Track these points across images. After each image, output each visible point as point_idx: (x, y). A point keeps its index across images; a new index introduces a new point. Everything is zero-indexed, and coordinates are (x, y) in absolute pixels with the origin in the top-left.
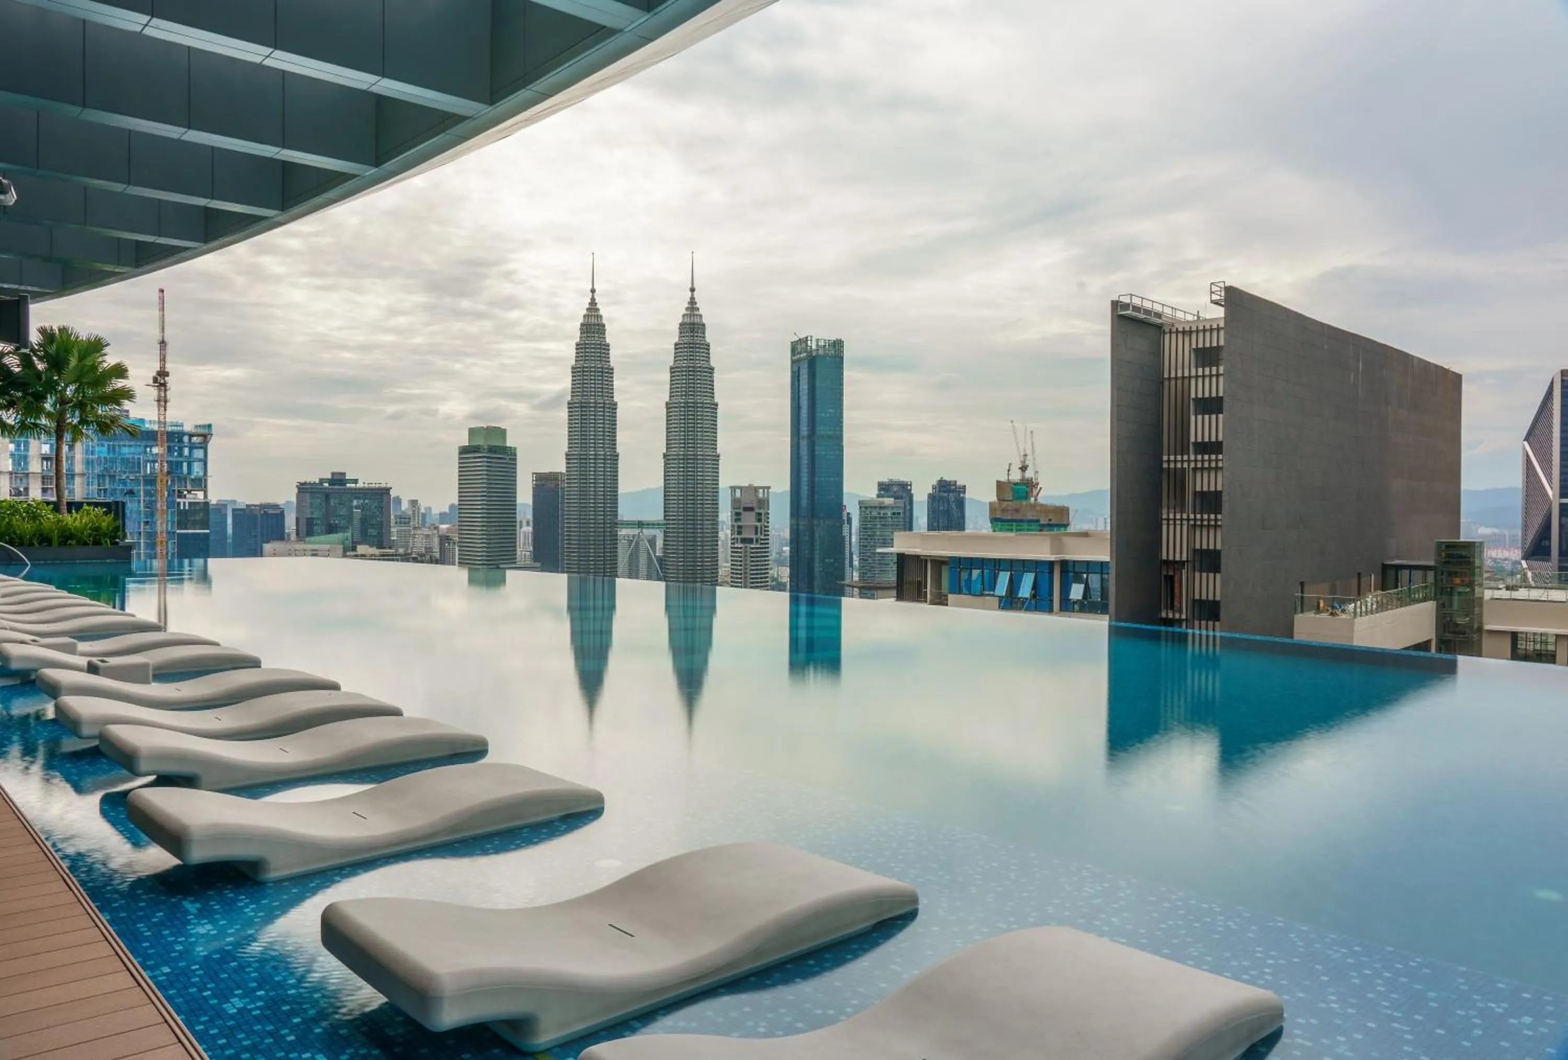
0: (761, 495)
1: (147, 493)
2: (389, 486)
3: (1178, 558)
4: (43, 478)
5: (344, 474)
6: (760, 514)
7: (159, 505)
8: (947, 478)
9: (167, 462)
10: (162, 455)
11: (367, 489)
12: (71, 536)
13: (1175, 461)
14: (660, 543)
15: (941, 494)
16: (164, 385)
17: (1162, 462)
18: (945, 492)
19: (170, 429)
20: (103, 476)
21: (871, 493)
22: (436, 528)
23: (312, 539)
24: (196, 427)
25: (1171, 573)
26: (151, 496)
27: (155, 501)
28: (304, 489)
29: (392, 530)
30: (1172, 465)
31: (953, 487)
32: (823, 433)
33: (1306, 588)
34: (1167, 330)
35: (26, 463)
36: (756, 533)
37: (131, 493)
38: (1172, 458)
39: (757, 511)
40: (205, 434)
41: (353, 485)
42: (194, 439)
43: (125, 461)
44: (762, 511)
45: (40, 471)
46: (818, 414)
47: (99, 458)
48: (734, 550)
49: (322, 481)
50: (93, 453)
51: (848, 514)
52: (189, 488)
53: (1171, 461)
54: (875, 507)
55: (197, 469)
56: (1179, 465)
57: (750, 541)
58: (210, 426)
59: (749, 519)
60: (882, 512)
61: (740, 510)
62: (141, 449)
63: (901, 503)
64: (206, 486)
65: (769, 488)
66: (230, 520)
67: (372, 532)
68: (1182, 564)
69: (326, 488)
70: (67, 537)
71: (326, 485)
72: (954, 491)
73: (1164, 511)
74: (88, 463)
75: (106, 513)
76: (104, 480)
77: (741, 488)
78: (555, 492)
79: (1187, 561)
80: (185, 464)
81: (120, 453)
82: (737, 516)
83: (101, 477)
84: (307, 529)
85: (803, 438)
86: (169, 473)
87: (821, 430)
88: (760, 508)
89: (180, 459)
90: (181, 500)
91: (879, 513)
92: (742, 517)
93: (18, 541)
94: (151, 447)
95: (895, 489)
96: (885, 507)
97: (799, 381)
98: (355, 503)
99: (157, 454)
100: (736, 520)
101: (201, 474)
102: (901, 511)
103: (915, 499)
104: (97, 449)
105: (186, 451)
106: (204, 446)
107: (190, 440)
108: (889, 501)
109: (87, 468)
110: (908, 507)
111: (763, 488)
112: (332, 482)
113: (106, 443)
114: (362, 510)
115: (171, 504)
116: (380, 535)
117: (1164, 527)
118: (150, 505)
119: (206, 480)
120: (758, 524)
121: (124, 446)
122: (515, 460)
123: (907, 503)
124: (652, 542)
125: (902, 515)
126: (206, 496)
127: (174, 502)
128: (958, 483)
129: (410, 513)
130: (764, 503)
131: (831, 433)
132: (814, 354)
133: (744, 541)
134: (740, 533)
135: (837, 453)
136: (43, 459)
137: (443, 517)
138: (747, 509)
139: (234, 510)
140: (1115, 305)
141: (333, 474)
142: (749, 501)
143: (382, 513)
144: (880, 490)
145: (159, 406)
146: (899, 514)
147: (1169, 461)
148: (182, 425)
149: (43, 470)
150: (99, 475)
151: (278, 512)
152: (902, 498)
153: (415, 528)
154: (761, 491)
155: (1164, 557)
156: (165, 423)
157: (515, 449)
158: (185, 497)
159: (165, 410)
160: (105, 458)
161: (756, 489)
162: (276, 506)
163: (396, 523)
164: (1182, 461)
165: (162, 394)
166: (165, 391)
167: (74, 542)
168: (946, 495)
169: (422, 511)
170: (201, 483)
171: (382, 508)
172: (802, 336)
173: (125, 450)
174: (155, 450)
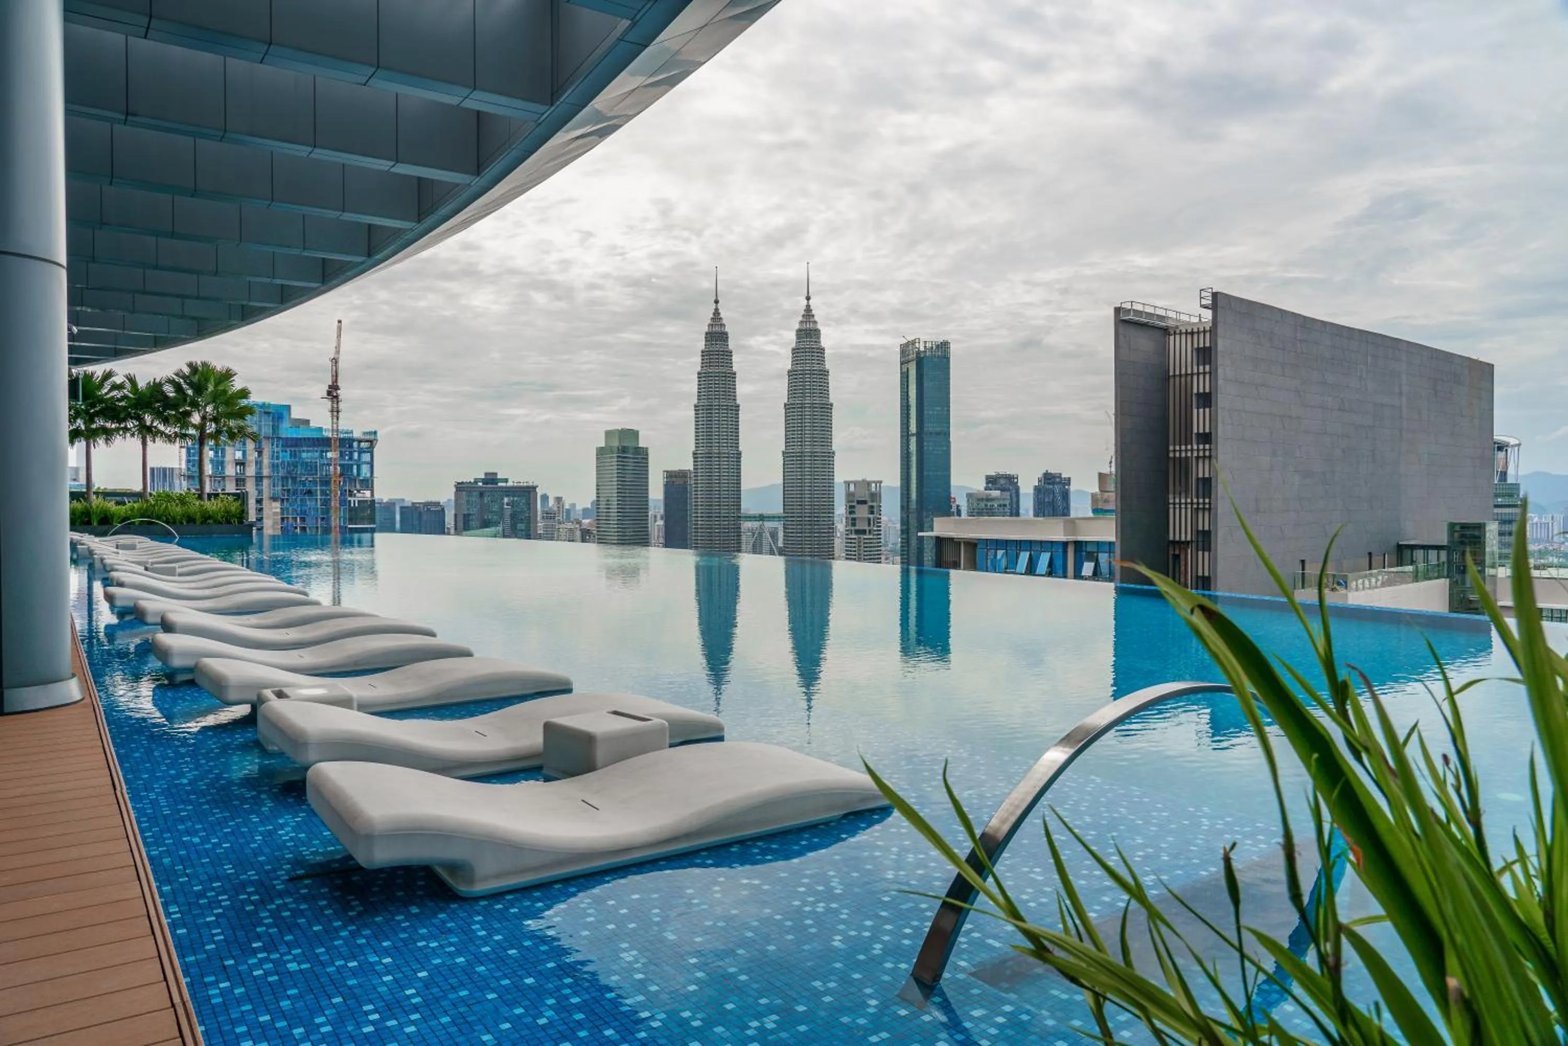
0: (873, 489)
1: (323, 493)
2: (535, 484)
3: (1183, 539)
4: (237, 480)
5: (496, 474)
6: (872, 507)
7: (333, 504)
8: (1052, 471)
9: (340, 465)
10: (335, 459)
11: (515, 487)
12: (210, 517)
13: (1180, 451)
14: (781, 535)
15: (1047, 486)
16: (337, 397)
17: (1168, 452)
18: (1049, 484)
19: (342, 436)
20: (287, 478)
21: (979, 486)
22: (579, 523)
23: (468, 533)
24: (365, 433)
25: (1177, 552)
26: (327, 495)
27: (330, 500)
28: (460, 488)
29: (539, 524)
30: (1177, 455)
31: (1058, 480)
32: (931, 429)
33: (1307, 566)
34: (1172, 332)
35: (223, 468)
36: (869, 524)
37: (309, 492)
38: (1177, 448)
39: (870, 504)
40: (371, 441)
41: (504, 484)
42: (363, 444)
43: (305, 464)
44: (874, 504)
45: (234, 474)
46: (926, 412)
47: (283, 462)
48: (849, 541)
49: (476, 481)
50: (278, 458)
51: (958, 506)
52: (358, 487)
53: (1176, 450)
54: (982, 500)
55: (365, 470)
56: (1183, 455)
57: (864, 532)
58: (375, 433)
59: (862, 512)
60: (989, 504)
61: (854, 503)
62: (317, 454)
63: (1007, 494)
64: (372, 486)
65: (881, 482)
66: (398, 517)
67: (521, 526)
68: (1187, 543)
69: (480, 487)
70: (207, 517)
71: (480, 484)
72: (1060, 483)
73: (1171, 496)
74: (274, 467)
75: (235, 500)
76: (287, 482)
77: (855, 483)
78: (684, 489)
79: (1192, 541)
80: (355, 467)
81: (300, 458)
82: (851, 509)
83: (284, 479)
84: (465, 525)
85: (913, 435)
86: (341, 475)
87: (929, 427)
88: (872, 501)
89: (350, 462)
90: (352, 499)
91: (986, 505)
92: (856, 510)
93: (171, 521)
94: (327, 451)
95: (1002, 481)
96: (992, 500)
97: (908, 382)
98: (506, 500)
99: (331, 459)
100: (851, 513)
101: (369, 475)
102: (1007, 503)
103: (1022, 491)
104: (281, 454)
105: (356, 455)
106: (370, 450)
107: (359, 445)
108: (996, 493)
109: (273, 471)
110: (1015, 500)
111: (876, 483)
112: (485, 481)
113: (288, 450)
114: (512, 506)
115: (343, 502)
116: (528, 529)
117: (1171, 511)
118: (326, 503)
119: (372, 481)
120: (871, 516)
121: (304, 451)
122: (647, 459)
123: (1014, 496)
124: (774, 535)
125: (1008, 507)
126: (372, 495)
127: (345, 500)
128: (1063, 476)
129: (555, 509)
130: (876, 496)
131: (938, 429)
132: (922, 355)
133: (858, 532)
134: (854, 525)
135: (945, 448)
136: (237, 464)
137: (586, 512)
138: (859, 502)
139: (402, 508)
140: (1118, 310)
141: (486, 474)
142: (863, 494)
143: (529, 509)
144: (987, 483)
145: (333, 416)
146: (1005, 505)
147: (1174, 451)
148: (352, 432)
149: (237, 473)
150: (282, 478)
151: (439, 508)
152: (1008, 490)
153: (560, 523)
154: (873, 485)
155: (1171, 538)
156: (337, 430)
157: (647, 448)
158: (355, 496)
159: (338, 419)
160: (288, 463)
161: (869, 484)
162: (437, 504)
163: (543, 518)
164: (1186, 451)
165: (335, 406)
166: (338, 402)
167: (211, 521)
168: (1051, 486)
169: (567, 506)
170: (368, 484)
171: (529, 504)
172: (910, 338)
173: (304, 455)
174: (329, 455)
